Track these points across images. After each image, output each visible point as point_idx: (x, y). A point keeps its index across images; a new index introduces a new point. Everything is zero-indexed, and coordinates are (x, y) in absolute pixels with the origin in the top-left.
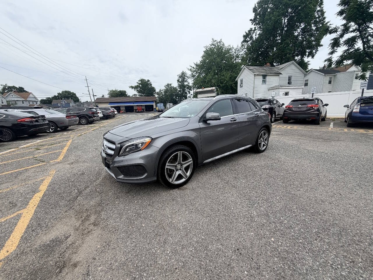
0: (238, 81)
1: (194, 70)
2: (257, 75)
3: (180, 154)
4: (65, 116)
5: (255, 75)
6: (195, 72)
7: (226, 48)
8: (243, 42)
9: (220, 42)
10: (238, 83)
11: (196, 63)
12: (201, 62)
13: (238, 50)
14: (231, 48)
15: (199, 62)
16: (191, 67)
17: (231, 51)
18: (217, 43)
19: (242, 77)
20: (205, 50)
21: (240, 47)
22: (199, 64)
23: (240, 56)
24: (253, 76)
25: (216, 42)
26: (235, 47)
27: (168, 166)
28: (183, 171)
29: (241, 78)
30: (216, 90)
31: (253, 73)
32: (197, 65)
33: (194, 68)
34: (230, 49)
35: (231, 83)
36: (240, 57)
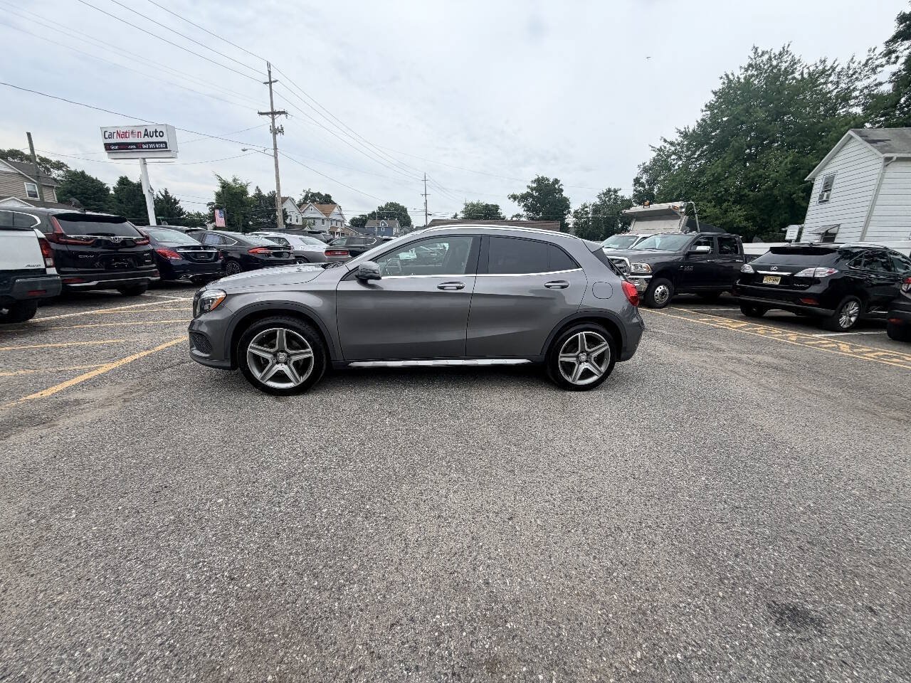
0: (816, 183)
1: (673, 148)
2: (899, 159)
3: (281, 333)
4: (324, 251)
5: (888, 159)
6: (673, 157)
7: (806, 71)
8: (895, 39)
9: (780, 54)
10: (815, 187)
11: (683, 130)
12: (699, 125)
13: (851, 72)
14: (827, 68)
15: (692, 126)
16: (665, 141)
17: (822, 81)
18: (770, 59)
19: (832, 170)
20: (718, 86)
21: (863, 62)
22: (694, 131)
23: (856, 93)
24: (881, 165)
25: (766, 57)
26: (842, 64)
27: (253, 348)
28: (289, 367)
29: (828, 171)
30: (683, 210)
31: (878, 153)
32: (685, 135)
33: (672, 144)
34: (824, 71)
35: (789, 188)
36: (856, 98)
